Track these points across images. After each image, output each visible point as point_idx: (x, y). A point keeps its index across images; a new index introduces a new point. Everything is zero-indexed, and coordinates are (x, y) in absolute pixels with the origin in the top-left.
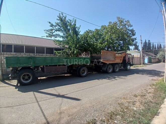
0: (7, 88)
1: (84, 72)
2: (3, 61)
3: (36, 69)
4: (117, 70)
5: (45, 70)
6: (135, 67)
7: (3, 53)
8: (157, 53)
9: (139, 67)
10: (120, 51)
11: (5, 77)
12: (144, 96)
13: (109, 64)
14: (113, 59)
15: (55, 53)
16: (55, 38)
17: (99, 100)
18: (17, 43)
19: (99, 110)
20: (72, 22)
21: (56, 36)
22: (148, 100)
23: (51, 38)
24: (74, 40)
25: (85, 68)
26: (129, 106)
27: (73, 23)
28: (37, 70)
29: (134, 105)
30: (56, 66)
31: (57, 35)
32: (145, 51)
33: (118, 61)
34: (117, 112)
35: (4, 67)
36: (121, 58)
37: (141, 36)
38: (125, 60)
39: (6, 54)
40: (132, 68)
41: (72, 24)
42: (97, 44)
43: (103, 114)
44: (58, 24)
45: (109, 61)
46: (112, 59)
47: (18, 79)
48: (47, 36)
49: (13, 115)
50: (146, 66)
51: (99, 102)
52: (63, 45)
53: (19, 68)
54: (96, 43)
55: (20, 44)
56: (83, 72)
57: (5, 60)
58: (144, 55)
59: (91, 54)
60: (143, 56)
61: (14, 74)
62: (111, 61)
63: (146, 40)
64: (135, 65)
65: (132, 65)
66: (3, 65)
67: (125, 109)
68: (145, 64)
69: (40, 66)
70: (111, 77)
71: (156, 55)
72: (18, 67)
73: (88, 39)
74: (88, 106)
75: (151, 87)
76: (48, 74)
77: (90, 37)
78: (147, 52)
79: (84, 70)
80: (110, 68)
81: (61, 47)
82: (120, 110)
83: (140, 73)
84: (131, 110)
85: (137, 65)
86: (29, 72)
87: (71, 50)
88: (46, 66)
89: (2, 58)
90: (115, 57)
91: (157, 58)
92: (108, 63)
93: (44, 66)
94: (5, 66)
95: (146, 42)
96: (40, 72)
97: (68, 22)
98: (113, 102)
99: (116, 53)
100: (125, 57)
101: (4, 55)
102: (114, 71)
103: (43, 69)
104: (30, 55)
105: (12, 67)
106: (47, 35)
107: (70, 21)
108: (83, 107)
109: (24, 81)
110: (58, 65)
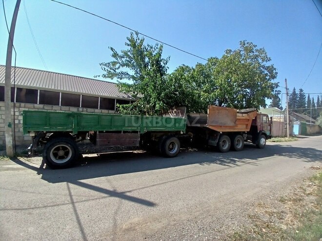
0: (21, 172)
1: (173, 146)
2: (18, 119)
3: (80, 138)
4: (240, 146)
5: (97, 140)
6: (274, 141)
7: (17, 104)
8: (316, 115)
9: (282, 141)
10: (246, 108)
11: (19, 151)
12: (300, 200)
13: (224, 133)
14: (232, 124)
15: (116, 109)
16: (119, 80)
17: (206, 207)
18: (47, 87)
19: (208, 228)
20: (153, 49)
21: (122, 75)
22: (307, 209)
23: (112, 79)
24: (156, 83)
25: (175, 140)
26: (271, 222)
27: (156, 52)
28: (81, 140)
29: (281, 219)
30: (120, 132)
31: (122, 73)
32: (293, 111)
33: (242, 128)
34: (246, 234)
35: (19, 131)
36: (246, 123)
37: (286, 80)
38: (256, 127)
39: (25, 107)
40: (269, 143)
41: (154, 54)
42: (200, 93)
43: (219, 237)
44: (126, 54)
45: (224, 126)
46: (230, 123)
47: (45, 155)
48: (104, 76)
49: (31, 229)
50: (296, 140)
51: (208, 211)
52: (134, 93)
53: (48, 134)
54: (197, 92)
55: (53, 88)
56: (171, 146)
57: (21, 118)
58: (291, 117)
59: (187, 112)
60: (290, 121)
61: (38, 145)
62: (226, 126)
63: (294, 89)
64: (274, 138)
65: (270, 137)
66: (18, 127)
67: (264, 228)
68: (293, 137)
69: (88, 132)
70: (225, 160)
71: (315, 118)
72: (47, 132)
73: (183, 82)
74: (183, 218)
75: (311, 183)
76: (103, 147)
77: (185, 79)
78: (296, 111)
79: (173, 144)
80: (224, 142)
81: (129, 97)
82: (254, 229)
83: (284, 154)
84: (277, 231)
85: (278, 137)
86: (67, 143)
87: (149, 102)
88: (99, 132)
89: (17, 114)
90: (236, 121)
91: (318, 124)
92: (221, 131)
93: (95, 133)
94: (22, 129)
95: (294, 93)
96: (87, 144)
97: (146, 50)
98: (238, 213)
99: (238, 113)
100: (255, 121)
101: (20, 109)
102: (232, 149)
103: (93, 138)
104: (71, 110)
105: (36, 132)
106: (105, 73)
107: (149, 48)
108: (174, 221)
109: (57, 159)
110: (122, 132)
